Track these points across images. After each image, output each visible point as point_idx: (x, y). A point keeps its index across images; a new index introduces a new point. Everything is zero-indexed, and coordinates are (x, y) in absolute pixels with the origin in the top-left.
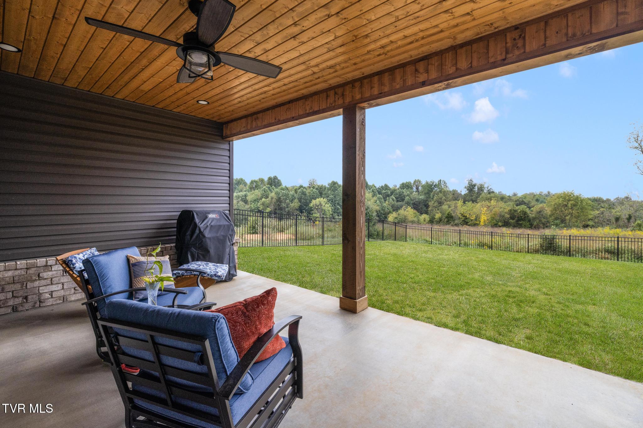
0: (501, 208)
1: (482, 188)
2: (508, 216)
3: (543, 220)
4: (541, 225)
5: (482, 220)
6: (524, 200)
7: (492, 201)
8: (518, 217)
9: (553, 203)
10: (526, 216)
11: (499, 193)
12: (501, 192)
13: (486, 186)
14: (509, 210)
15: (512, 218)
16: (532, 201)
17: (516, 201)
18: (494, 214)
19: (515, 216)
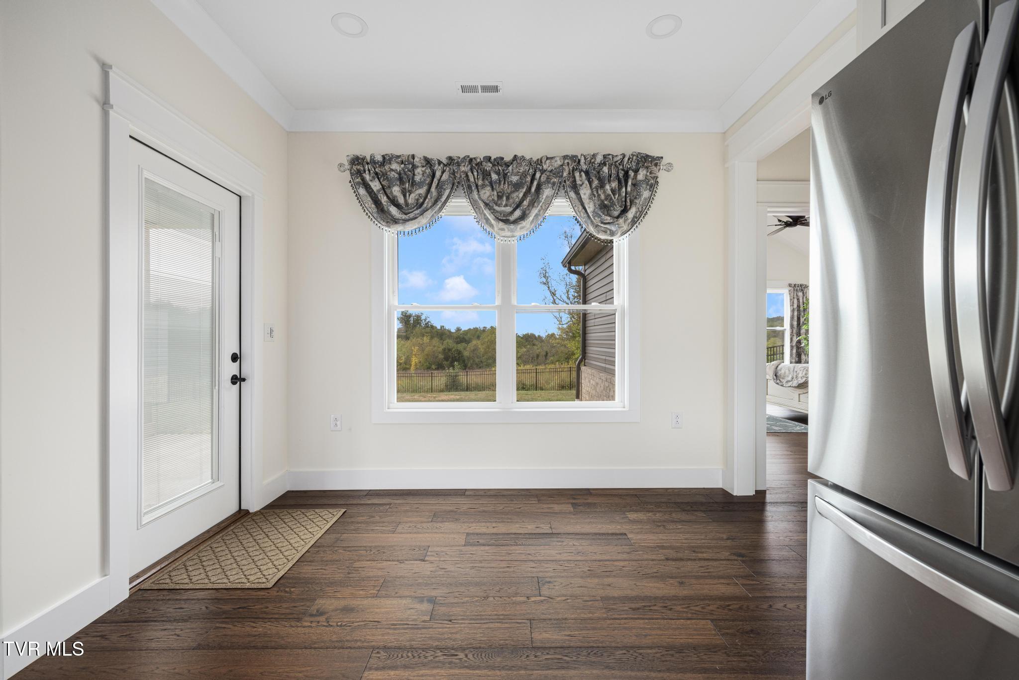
0: (434, 346)
1: (418, 320)
2: (441, 356)
3: (477, 360)
4: (475, 366)
5: (413, 363)
6: (465, 337)
7: (425, 338)
8: (452, 358)
9: (486, 340)
10: (460, 355)
11: (441, 327)
12: (443, 326)
13: (423, 317)
14: (443, 349)
15: (446, 359)
16: (472, 337)
17: (457, 338)
18: (427, 355)
19: (449, 356)
